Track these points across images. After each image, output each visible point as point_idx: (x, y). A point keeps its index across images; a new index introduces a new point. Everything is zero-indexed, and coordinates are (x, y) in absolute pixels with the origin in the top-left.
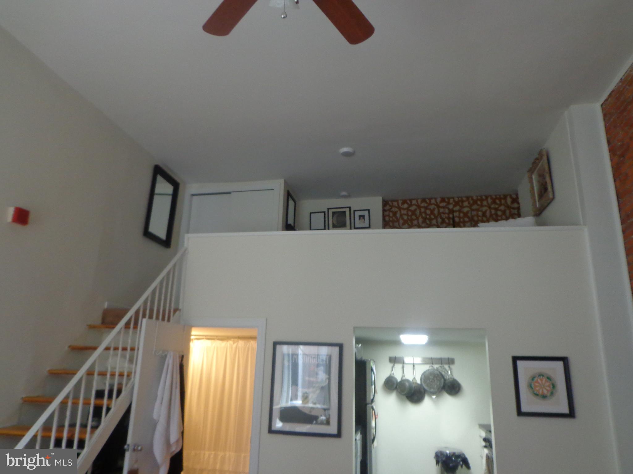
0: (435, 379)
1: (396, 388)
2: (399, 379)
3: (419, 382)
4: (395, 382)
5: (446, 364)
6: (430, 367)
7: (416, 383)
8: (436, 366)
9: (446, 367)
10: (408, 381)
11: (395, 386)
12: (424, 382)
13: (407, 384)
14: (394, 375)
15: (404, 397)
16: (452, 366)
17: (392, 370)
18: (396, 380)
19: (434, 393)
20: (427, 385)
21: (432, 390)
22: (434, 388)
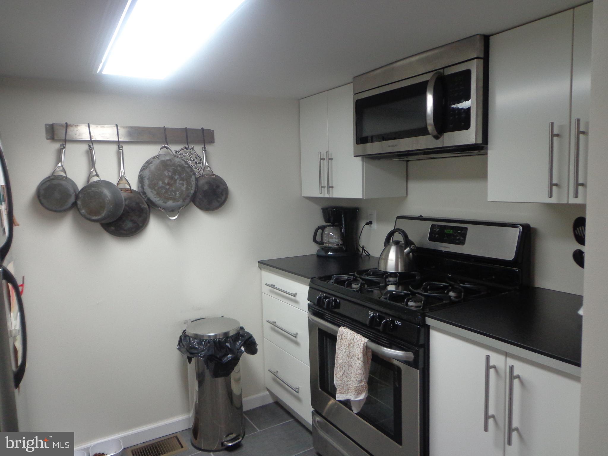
0: (176, 177)
1: (75, 204)
2: (80, 183)
3: (134, 186)
4: (72, 191)
5: (197, 142)
6: (161, 149)
7: (130, 190)
8: (174, 148)
9: (198, 149)
10: (108, 184)
11: (72, 200)
12: (149, 186)
13: (107, 192)
14: (64, 171)
15: (98, 227)
16: (209, 148)
17: (59, 160)
18: (74, 185)
19: (172, 211)
20: (159, 194)
21: (170, 203)
22: (174, 199)
